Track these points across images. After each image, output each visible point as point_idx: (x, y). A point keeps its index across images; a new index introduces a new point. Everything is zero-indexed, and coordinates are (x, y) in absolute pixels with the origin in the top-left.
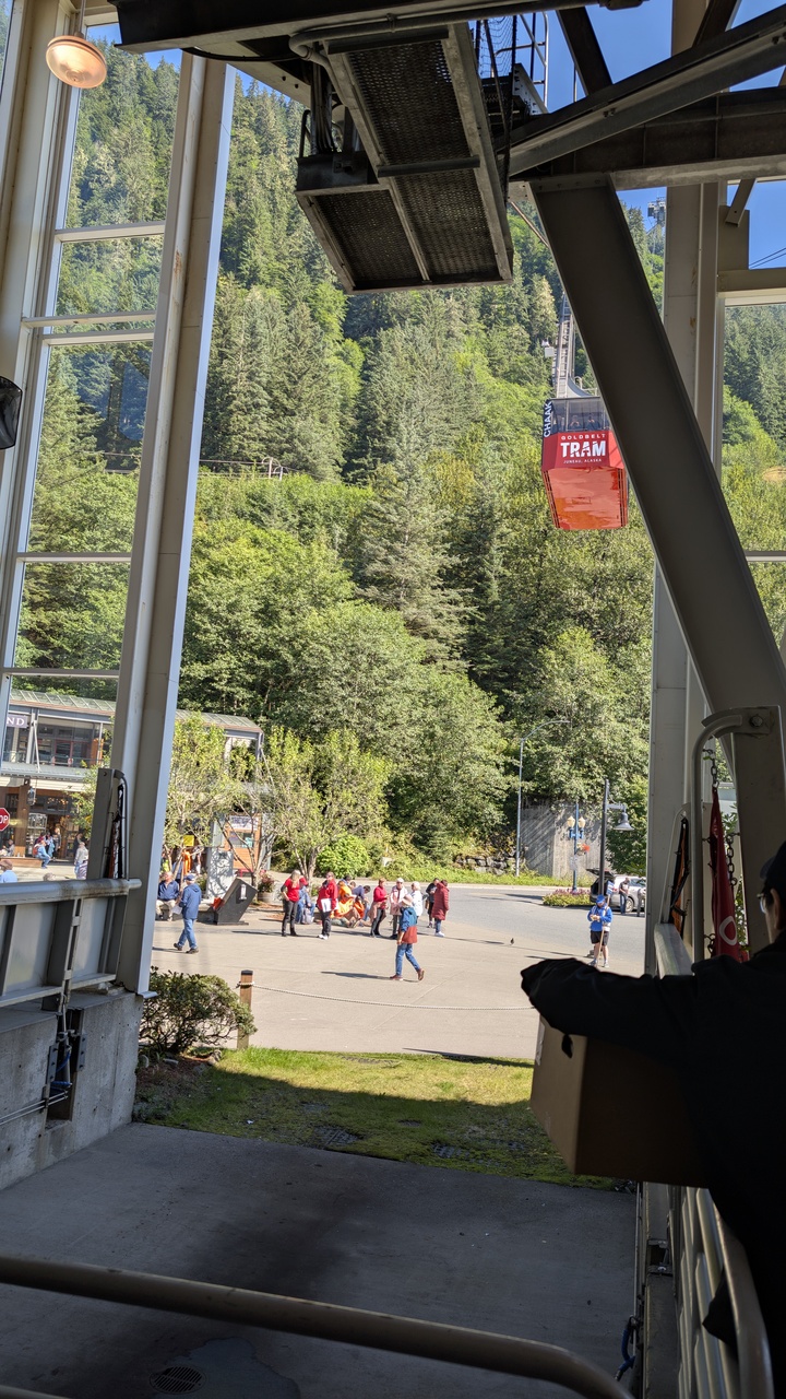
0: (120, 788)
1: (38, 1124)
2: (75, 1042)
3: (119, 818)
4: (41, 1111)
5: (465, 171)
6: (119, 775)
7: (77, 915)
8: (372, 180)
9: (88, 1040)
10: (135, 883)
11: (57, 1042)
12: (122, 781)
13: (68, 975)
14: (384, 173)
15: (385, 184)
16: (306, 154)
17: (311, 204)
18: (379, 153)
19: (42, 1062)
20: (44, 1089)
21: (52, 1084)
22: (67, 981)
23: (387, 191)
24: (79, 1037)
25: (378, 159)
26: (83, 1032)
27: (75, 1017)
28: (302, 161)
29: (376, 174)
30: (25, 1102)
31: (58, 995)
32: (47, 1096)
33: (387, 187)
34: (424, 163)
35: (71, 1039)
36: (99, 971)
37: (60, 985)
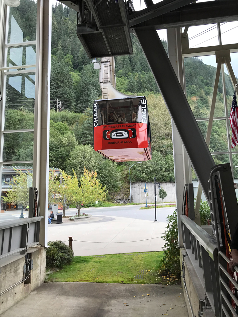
0: (36, 192)
1: (22, 286)
2: (30, 262)
3: (36, 200)
4: (23, 282)
5: (122, 27)
6: (35, 189)
7: (28, 228)
8: (97, 30)
9: (33, 261)
10: (42, 217)
11: (26, 263)
12: (36, 190)
13: (27, 244)
14: (100, 28)
15: (100, 31)
16: (78, 24)
17: (81, 36)
18: (99, 23)
19: (22, 269)
20: (23, 276)
21: (25, 274)
22: (27, 246)
23: (101, 33)
24: (31, 261)
25: (99, 24)
26: (32, 259)
27: (29, 255)
28: (78, 26)
29: (99, 28)
30: (19, 280)
31: (25, 250)
32: (24, 278)
33: (101, 32)
34: (111, 25)
35: (29, 261)
36: (34, 242)
37: (25, 247)
